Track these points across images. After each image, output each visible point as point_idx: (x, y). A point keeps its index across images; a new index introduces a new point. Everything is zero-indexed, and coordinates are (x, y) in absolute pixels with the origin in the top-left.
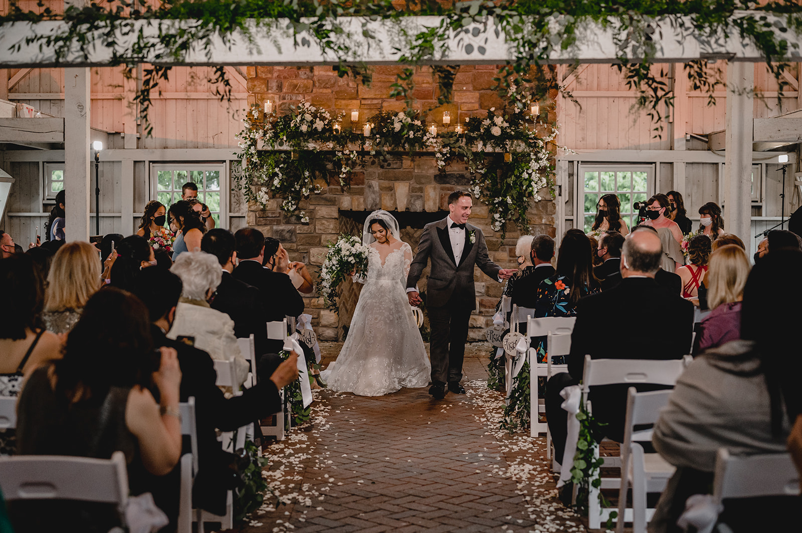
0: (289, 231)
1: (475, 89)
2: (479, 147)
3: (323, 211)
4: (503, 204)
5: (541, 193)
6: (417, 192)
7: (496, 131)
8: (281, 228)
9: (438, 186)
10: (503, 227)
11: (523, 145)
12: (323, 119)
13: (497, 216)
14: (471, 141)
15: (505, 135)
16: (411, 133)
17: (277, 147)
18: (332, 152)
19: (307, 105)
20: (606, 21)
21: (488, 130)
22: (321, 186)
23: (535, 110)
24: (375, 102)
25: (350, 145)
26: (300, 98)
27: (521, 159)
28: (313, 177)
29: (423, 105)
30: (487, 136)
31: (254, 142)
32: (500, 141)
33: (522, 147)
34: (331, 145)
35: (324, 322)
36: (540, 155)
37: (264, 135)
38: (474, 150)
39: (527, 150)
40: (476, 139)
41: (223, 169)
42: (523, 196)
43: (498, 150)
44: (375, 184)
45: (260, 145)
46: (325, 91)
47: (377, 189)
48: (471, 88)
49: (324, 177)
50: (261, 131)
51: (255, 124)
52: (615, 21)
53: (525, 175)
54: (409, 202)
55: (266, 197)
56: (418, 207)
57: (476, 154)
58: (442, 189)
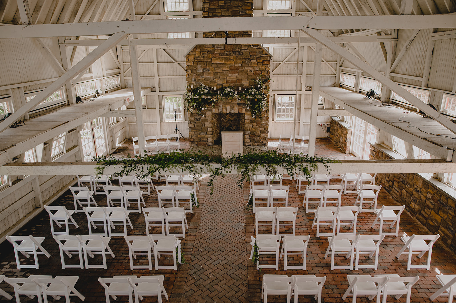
0: (199, 118)
1: (248, 80)
2: (249, 97)
3: (208, 113)
4: (255, 111)
5: (265, 108)
6: (232, 108)
7: (253, 93)
8: (197, 117)
9: (238, 106)
10: (255, 117)
11: (260, 96)
12: (207, 89)
13: (253, 114)
14: (246, 95)
15: (255, 94)
16: (230, 94)
17: (195, 97)
18: (209, 99)
19: (203, 85)
20: (264, 165)
21: (251, 93)
22: (207, 106)
23: (264, 87)
24: (221, 84)
25: (214, 97)
26: (201, 83)
27: (260, 100)
28: (205, 104)
29: (234, 85)
30: (251, 94)
31: (189, 96)
32: (254, 95)
33: (260, 97)
34: (209, 97)
35: (209, 141)
36: (265, 100)
37: (191, 94)
38: (247, 98)
39: (261, 98)
40: (248, 95)
41: (182, 96)
42: (260, 110)
43: (253, 98)
44: (221, 106)
45: (191, 97)
46: (207, 81)
47: (222, 107)
48: (247, 80)
49: (208, 104)
50: (191, 93)
51: (189, 91)
52: (266, 165)
53: (261, 104)
54: (230, 110)
55: (192, 110)
56: (232, 112)
57: (248, 99)
58: (239, 107)
